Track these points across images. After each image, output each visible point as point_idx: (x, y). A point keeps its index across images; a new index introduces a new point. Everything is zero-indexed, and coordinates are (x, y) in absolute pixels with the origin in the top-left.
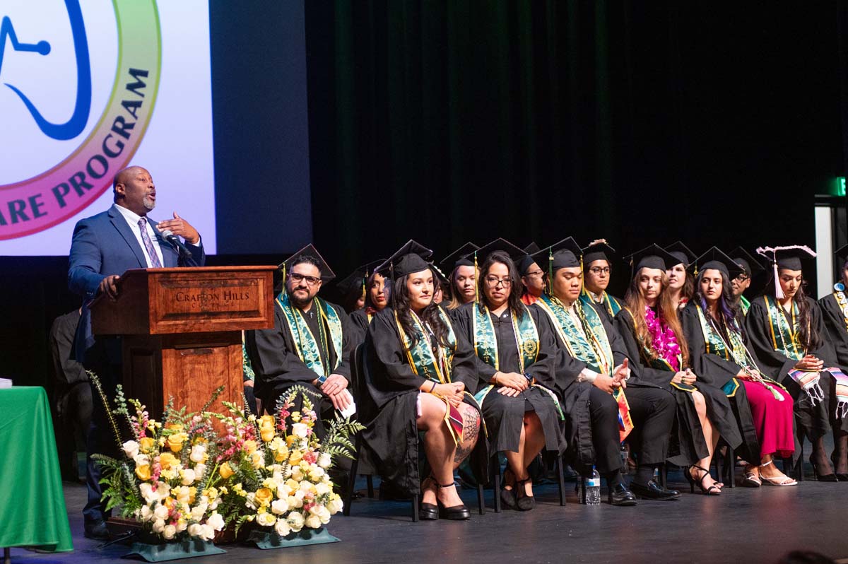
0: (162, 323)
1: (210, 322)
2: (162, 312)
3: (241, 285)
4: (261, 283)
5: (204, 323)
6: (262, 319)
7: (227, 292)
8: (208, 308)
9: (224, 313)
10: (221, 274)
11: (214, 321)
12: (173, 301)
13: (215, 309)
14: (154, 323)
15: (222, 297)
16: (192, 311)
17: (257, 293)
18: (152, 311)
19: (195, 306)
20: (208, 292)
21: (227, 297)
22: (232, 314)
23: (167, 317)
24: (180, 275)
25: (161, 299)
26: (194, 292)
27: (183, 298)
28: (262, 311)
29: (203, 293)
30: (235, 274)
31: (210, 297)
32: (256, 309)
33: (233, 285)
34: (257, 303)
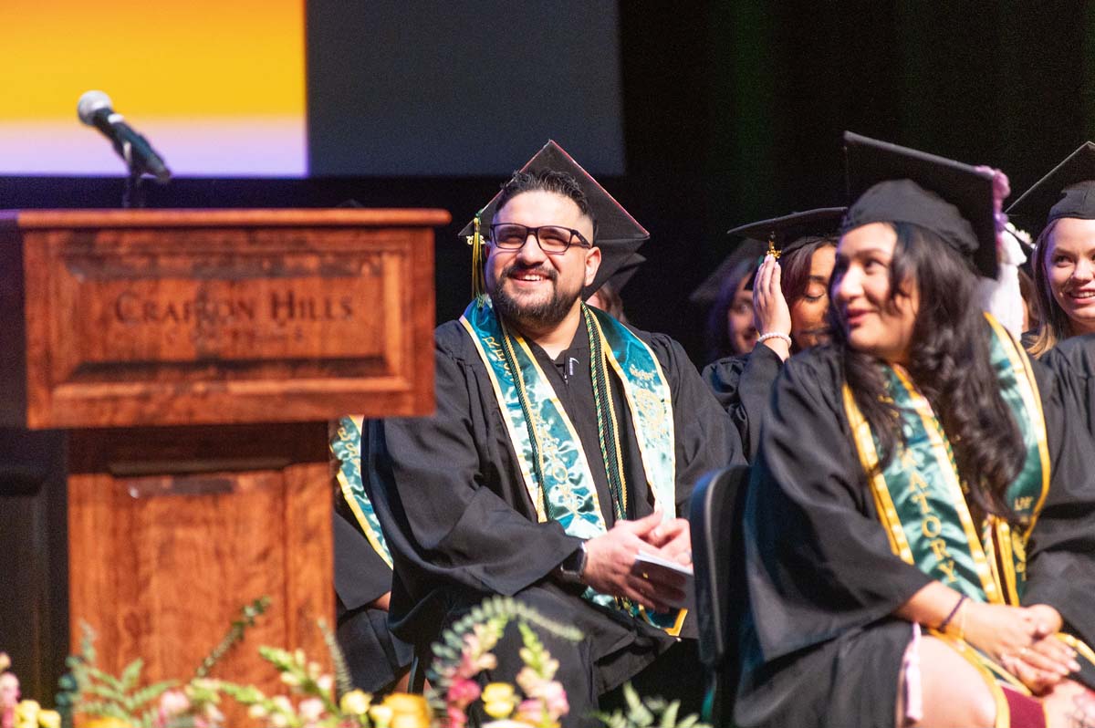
0: (67, 392)
1: (226, 392)
2: (67, 354)
3: (328, 273)
4: (392, 266)
5: (205, 396)
6: (396, 383)
7: (282, 295)
8: (219, 344)
9: (272, 362)
10: (262, 236)
11: (237, 387)
12: (104, 321)
13: (241, 350)
14: (42, 393)
15: (263, 311)
16: (168, 353)
17: (380, 297)
18: (35, 352)
19: (177, 340)
20: (221, 293)
21: (283, 312)
22: (297, 365)
23: (89, 371)
24: (128, 238)
25: (66, 314)
26: (174, 293)
27: (138, 312)
28: (395, 358)
29: (202, 297)
30: (310, 237)
31: (224, 310)
32: (375, 351)
33: (300, 273)
34: (379, 332)
